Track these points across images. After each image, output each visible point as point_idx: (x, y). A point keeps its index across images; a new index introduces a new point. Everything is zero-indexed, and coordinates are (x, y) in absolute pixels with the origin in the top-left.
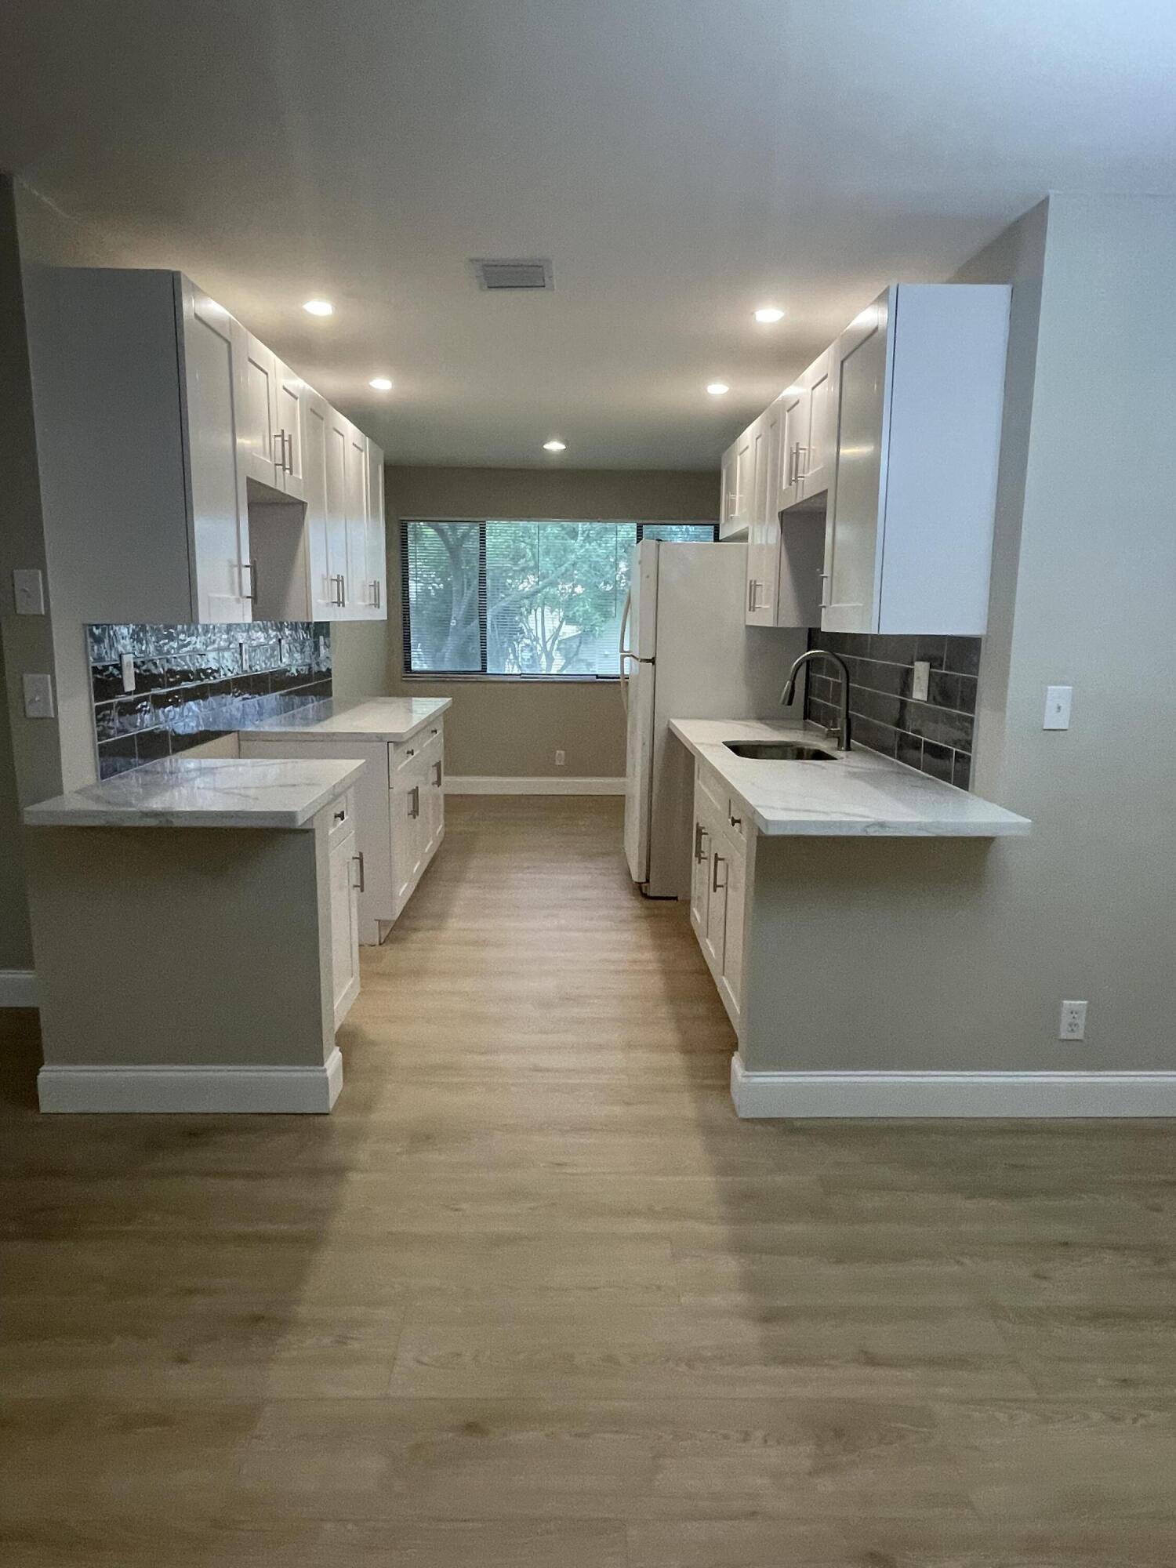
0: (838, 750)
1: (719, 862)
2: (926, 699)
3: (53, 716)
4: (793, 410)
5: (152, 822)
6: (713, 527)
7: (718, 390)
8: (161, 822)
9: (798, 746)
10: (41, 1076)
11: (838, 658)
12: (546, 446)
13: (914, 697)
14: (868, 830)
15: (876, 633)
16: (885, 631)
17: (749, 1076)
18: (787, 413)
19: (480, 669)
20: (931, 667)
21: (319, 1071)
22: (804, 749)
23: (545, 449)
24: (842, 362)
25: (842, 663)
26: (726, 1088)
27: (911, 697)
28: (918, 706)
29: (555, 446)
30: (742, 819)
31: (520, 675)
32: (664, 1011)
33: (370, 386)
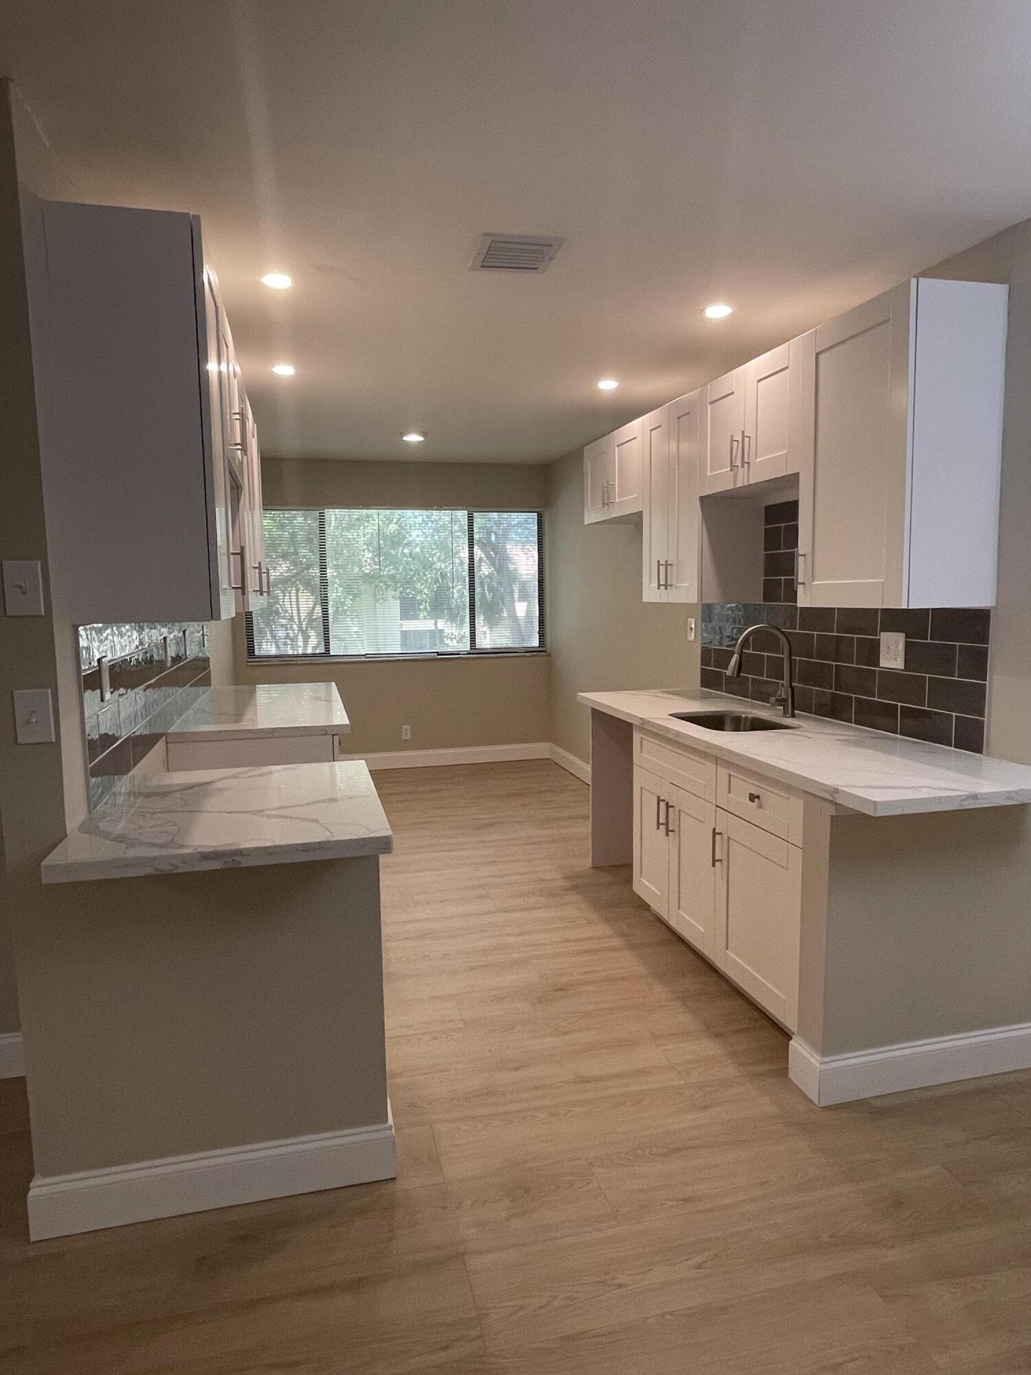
0: (784, 717)
1: (717, 836)
2: (903, 668)
3: (54, 740)
4: (715, 404)
5: (217, 865)
6: (536, 514)
7: (608, 385)
8: (226, 862)
9: (733, 715)
10: (31, 1193)
11: (783, 632)
12: (405, 438)
13: (881, 665)
14: (963, 803)
15: (906, 607)
16: (914, 606)
17: (825, 1063)
18: (709, 405)
19: (323, 651)
20: (906, 637)
21: (385, 1129)
22: (741, 717)
23: (404, 441)
24: (817, 355)
25: (785, 635)
26: (783, 1072)
27: (877, 664)
28: (889, 674)
29: (413, 438)
30: (761, 795)
31: (365, 655)
32: (660, 991)
33: (273, 372)
